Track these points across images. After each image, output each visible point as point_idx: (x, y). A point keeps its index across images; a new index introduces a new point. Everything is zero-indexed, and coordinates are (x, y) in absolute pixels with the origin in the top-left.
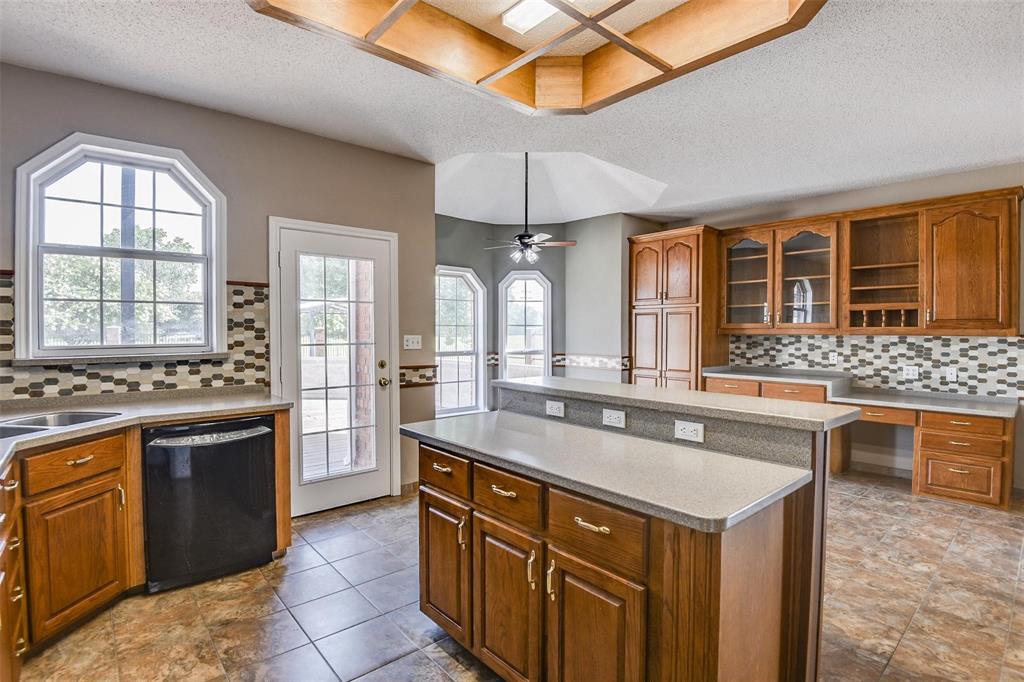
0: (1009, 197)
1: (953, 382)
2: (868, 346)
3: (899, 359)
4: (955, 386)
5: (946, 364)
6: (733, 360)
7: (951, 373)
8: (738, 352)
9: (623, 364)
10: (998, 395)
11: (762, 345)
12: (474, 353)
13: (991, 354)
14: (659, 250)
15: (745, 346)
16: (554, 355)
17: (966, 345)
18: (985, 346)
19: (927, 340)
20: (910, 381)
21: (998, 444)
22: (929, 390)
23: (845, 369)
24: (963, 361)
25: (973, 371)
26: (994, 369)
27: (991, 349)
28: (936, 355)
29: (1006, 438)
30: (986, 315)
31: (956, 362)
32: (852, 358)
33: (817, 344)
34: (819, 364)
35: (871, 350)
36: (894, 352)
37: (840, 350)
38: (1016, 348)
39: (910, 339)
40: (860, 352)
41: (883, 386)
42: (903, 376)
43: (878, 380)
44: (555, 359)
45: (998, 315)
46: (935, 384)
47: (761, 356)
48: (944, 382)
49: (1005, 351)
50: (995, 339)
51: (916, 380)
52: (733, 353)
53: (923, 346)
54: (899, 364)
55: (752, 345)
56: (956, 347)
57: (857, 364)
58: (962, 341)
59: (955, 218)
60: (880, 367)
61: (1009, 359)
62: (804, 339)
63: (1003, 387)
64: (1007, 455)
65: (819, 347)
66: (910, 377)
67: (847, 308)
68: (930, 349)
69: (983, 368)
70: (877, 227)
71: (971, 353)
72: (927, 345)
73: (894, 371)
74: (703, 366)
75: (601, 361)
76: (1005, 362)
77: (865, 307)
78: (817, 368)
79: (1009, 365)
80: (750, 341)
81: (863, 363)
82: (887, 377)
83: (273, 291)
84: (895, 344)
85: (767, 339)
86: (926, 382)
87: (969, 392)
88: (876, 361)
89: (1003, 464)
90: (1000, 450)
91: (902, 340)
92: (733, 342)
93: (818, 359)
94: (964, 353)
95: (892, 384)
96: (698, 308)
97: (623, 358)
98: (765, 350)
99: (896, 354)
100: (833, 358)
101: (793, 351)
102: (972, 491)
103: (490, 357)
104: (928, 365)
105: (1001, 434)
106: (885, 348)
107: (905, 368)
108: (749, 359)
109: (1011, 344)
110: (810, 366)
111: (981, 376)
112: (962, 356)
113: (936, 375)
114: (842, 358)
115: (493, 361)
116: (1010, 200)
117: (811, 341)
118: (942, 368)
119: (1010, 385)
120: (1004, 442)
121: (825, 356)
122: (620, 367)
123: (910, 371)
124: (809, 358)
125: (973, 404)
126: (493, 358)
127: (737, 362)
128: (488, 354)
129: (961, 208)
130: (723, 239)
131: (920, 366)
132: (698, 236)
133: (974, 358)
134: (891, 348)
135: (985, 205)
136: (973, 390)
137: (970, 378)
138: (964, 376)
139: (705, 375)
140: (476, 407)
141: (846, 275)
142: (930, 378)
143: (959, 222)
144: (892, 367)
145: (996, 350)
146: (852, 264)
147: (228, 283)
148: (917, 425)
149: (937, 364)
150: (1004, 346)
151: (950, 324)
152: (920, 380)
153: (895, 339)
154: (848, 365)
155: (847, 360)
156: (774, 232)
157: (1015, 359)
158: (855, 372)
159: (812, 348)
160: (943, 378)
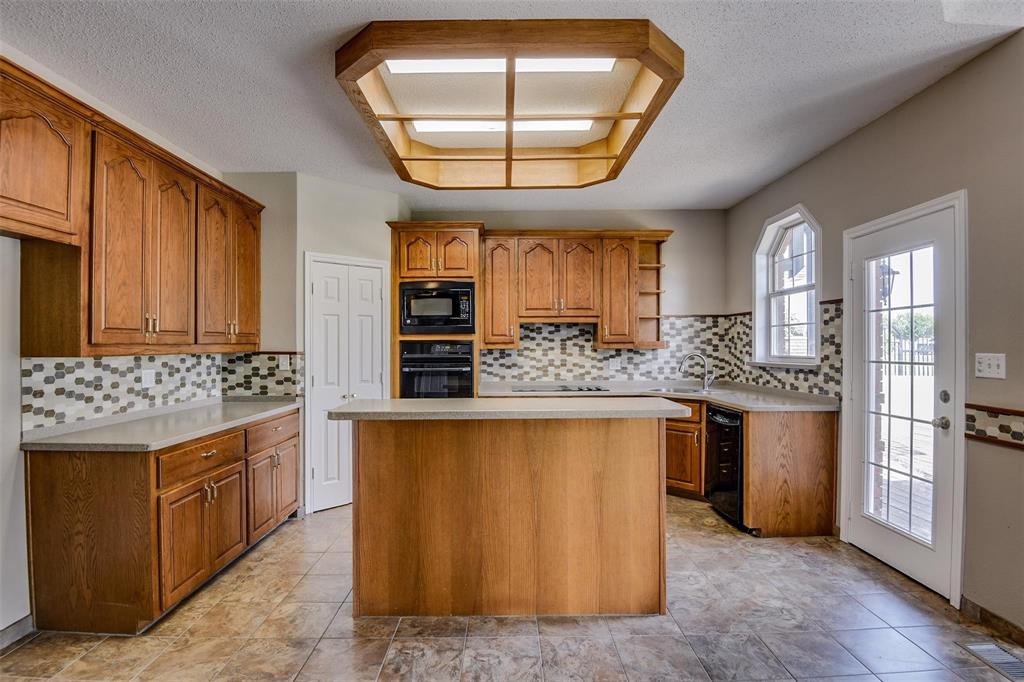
83: (845, 306)
147: (821, 303)
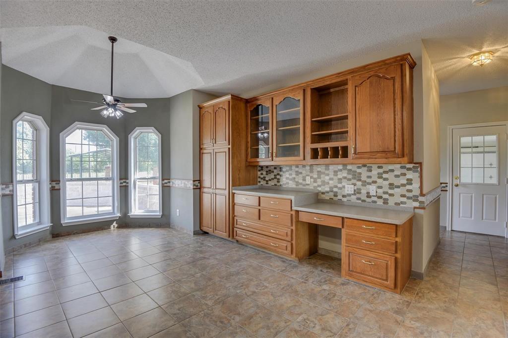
0: (401, 63)
1: (374, 196)
2: (327, 172)
3: (343, 180)
4: (375, 199)
5: (369, 184)
6: (260, 182)
7: (372, 189)
8: (262, 176)
9: (194, 185)
10: (401, 205)
11: (273, 172)
12: (112, 179)
13: (397, 176)
14: (212, 113)
15: (265, 173)
16: (163, 180)
17: (381, 171)
18: (392, 171)
19: (359, 167)
20: (349, 195)
21: (392, 243)
22: (360, 201)
23: (314, 187)
24: (380, 181)
25: (386, 189)
26: (398, 187)
27: (397, 173)
28: (364, 178)
29: (399, 239)
30: (388, 148)
31: (375, 182)
32: (318, 180)
33: (300, 171)
34: (301, 184)
35: (328, 175)
36: (340, 175)
37: (311, 175)
38: (411, 172)
39: (349, 167)
40: (322, 176)
41: (335, 199)
42: (346, 192)
43: (331, 194)
44: (164, 182)
45: (395, 148)
46: (364, 197)
47: (273, 179)
48: (369, 196)
49: (405, 175)
50: (399, 166)
51: (352, 194)
52: (259, 177)
53: (356, 171)
54: (343, 184)
55: (269, 172)
56: (375, 172)
57: (320, 184)
58: (379, 167)
59: (369, 80)
60: (332, 186)
61: (408, 180)
62: (294, 168)
63: (404, 199)
64: (399, 252)
65: (301, 173)
66: (350, 192)
67: (310, 146)
68: (360, 174)
69: (391, 186)
70: (330, 93)
71: (385, 176)
72: (359, 171)
73: (340, 188)
74: (233, 186)
75: (184, 183)
76: (405, 182)
77: (319, 146)
78: (301, 186)
79: (408, 184)
80: (268, 170)
81: (324, 183)
82: (337, 192)
84: (341, 170)
85: (275, 168)
86: (358, 196)
87: (384, 203)
88: (331, 182)
89: (396, 259)
90: (394, 249)
91: (345, 168)
92: (259, 171)
93: (301, 181)
94: (380, 177)
95: (340, 197)
96: (229, 148)
97: (194, 181)
98: (275, 175)
99: (341, 177)
100: (308, 180)
101: (288, 176)
102: (377, 278)
103: (122, 181)
104: (359, 183)
105: (394, 236)
106: (336, 173)
107: (346, 186)
108: (267, 181)
109: (409, 169)
110: (296, 185)
111: (390, 192)
112: (379, 178)
113: (364, 191)
114: (312, 180)
115: (124, 184)
116: (402, 65)
117: (297, 169)
118: (367, 186)
119: (409, 198)
120: (396, 242)
121: (304, 180)
122: (192, 187)
123: (349, 189)
124: (296, 180)
125: (386, 211)
126: (124, 182)
127: (261, 183)
128: (120, 179)
129: (372, 73)
130: (248, 105)
131: (355, 185)
132: (229, 102)
133: (386, 179)
134: (339, 173)
135: (386, 70)
136: (386, 202)
137: (385, 193)
138: (380, 191)
139: (234, 191)
140: (113, 213)
141: (308, 125)
142: (360, 193)
143: (371, 83)
144: (340, 185)
145: (399, 174)
146: (312, 117)
148: (343, 227)
149: (365, 183)
150: (404, 171)
151: (366, 156)
152: (354, 194)
153: (340, 167)
154: (316, 185)
155: (315, 182)
156: (272, 98)
157: (411, 180)
158: (319, 189)
159: (298, 173)
160: (368, 193)
